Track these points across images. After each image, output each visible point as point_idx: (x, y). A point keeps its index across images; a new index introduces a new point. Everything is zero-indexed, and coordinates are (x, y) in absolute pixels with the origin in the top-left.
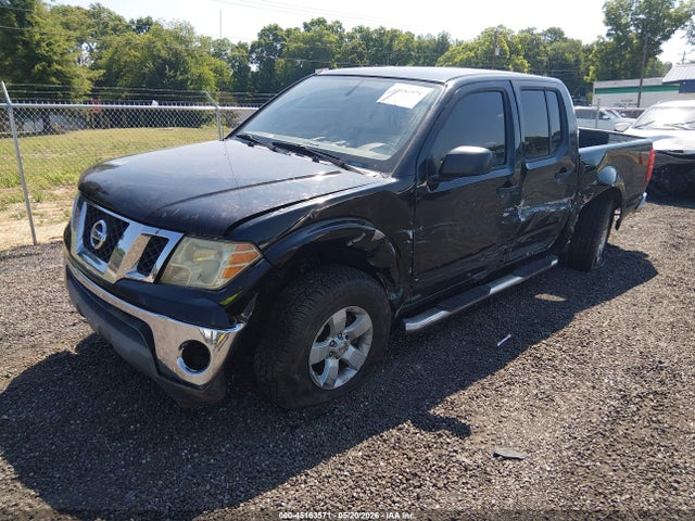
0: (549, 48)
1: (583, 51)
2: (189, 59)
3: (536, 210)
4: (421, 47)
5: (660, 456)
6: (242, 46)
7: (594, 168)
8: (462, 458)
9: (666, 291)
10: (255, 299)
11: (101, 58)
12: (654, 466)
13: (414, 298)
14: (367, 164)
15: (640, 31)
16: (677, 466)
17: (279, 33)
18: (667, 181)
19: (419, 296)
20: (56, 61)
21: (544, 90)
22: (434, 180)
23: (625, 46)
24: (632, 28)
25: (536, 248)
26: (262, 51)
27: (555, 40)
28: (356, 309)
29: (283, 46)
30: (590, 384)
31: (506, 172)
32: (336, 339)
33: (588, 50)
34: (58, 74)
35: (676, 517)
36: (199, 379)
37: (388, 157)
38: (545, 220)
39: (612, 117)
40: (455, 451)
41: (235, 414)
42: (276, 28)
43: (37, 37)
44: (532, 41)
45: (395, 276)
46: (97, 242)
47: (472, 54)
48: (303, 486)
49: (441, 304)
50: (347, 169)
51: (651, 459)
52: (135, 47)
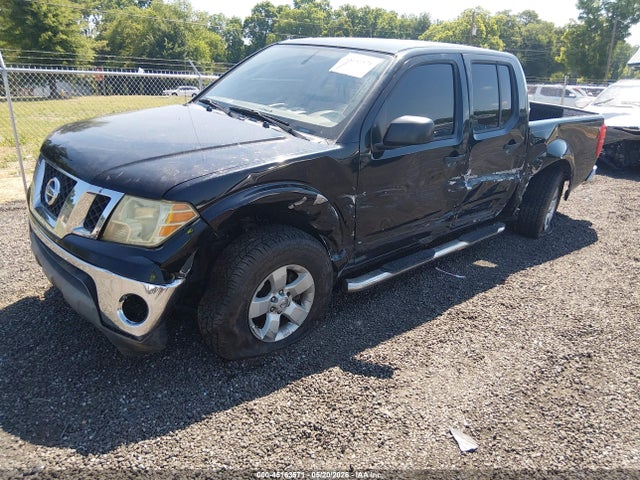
0: (523, 29)
1: (556, 32)
2: (186, 33)
3: (483, 179)
4: (402, 26)
5: (577, 415)
6: (235, 21)
7: (544, 140)
8: (385, 410)
9: (607, 258)
10: (192, 257)
11: (106, 29)
12: (569, 426)
13: (357, 260)
14: (313, 130)
15: (610, 15)
16: (591, 426)
17: (271, 9)
18: (622, 156)
19: (364, 257)
20: (62, 32)
21: (497, 64)
22: (379, 148)
23: (596, 29)
24: (603, 12)
25: (484, 215)
26: (255, 27)
27: (530, 22)
28: (297, 268)
29: (275, 22)
30: (519, 345)
31: (452, 142)
32: (277, 295)
33: (560, 32)
34: (63, 43)
35: (583, 475)
36: (138, 330)
37: (335, 124)
38: (493, 189)
39: (579, 95)
40: (379, 404)
41: (178, 362)
42: (268, 5)
43: (44, 8)
44: (508, 22)
45: (338, 239)
46: (50, 198)
47: (451, 33)
48: (228, 433)
49: (385, 266)
50: (294, 135)
51: (568, 418)
52: (137, 21)
